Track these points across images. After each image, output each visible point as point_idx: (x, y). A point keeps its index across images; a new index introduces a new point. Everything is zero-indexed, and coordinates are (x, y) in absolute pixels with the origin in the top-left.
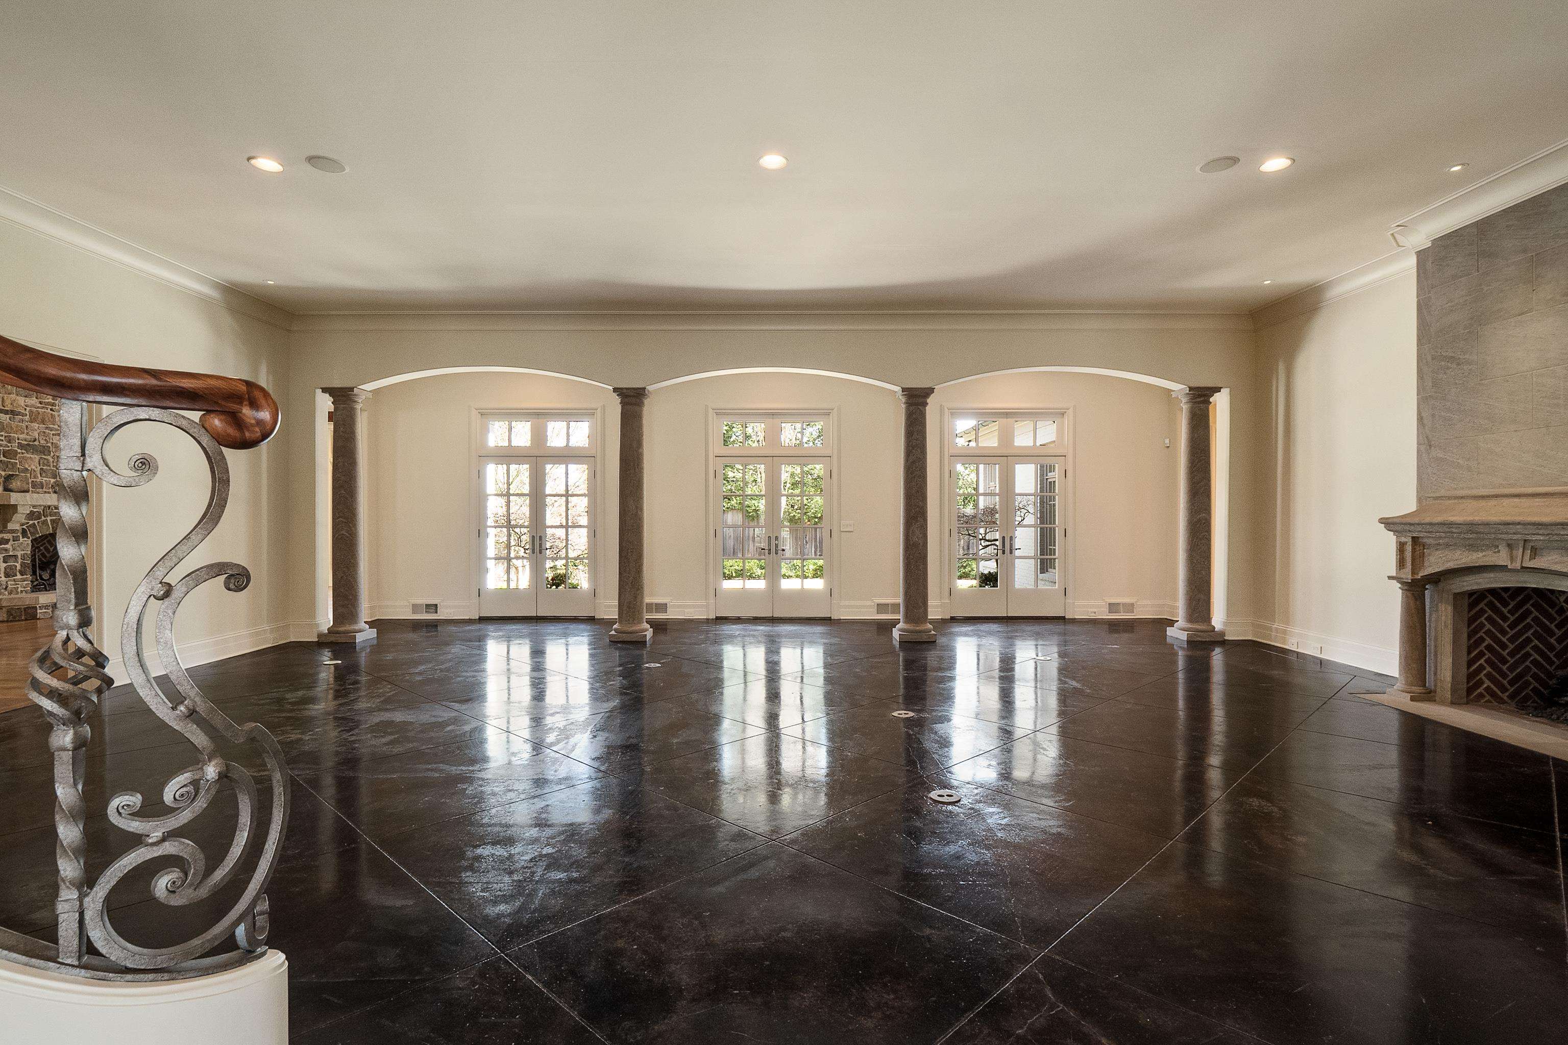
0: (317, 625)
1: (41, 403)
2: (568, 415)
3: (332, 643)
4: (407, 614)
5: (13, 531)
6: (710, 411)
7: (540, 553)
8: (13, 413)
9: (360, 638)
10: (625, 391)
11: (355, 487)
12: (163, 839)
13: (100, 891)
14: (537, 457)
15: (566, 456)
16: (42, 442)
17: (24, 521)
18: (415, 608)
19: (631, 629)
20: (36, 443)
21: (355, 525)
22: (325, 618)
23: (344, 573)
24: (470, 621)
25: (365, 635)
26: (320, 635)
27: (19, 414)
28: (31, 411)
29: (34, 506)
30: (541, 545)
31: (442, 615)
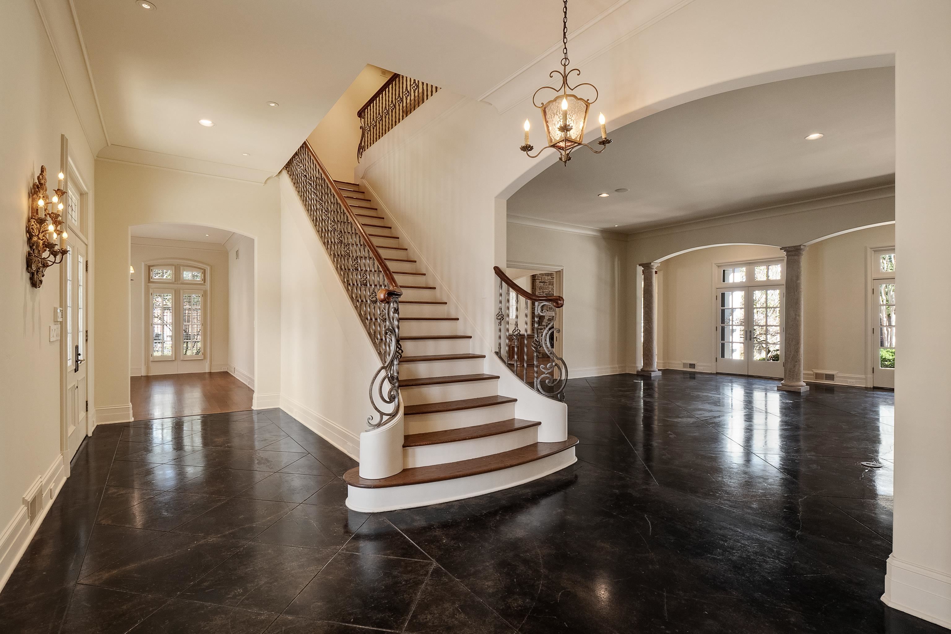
0: (637, 367)
1: (552, 278)
2: (768, 262)
3: (642, 375)
4: (680, 368)
5: (544, 325)
6: (869, 250)
7: (750, 340)
8: (544, 282)
9: (653, 374)
10: (788, 248)
11: (652, 307)
12: (547, 374)
13: (539, 380)
14: (748, 287)
15: (767, 285)
16: (552, 292)
17: (547, 322)
18: (685, 365)
19: (791, 384)
20: (550, 293)
21: (652, 324)
22: (640, 364)
23: (647, 345)
24: (711, 374)
25: (656, 374)
26: (638, 372)
27: (546, 282)
28: (549, 281)
29: (550, 316)
30: (750, 336)
31: (697, 370)
